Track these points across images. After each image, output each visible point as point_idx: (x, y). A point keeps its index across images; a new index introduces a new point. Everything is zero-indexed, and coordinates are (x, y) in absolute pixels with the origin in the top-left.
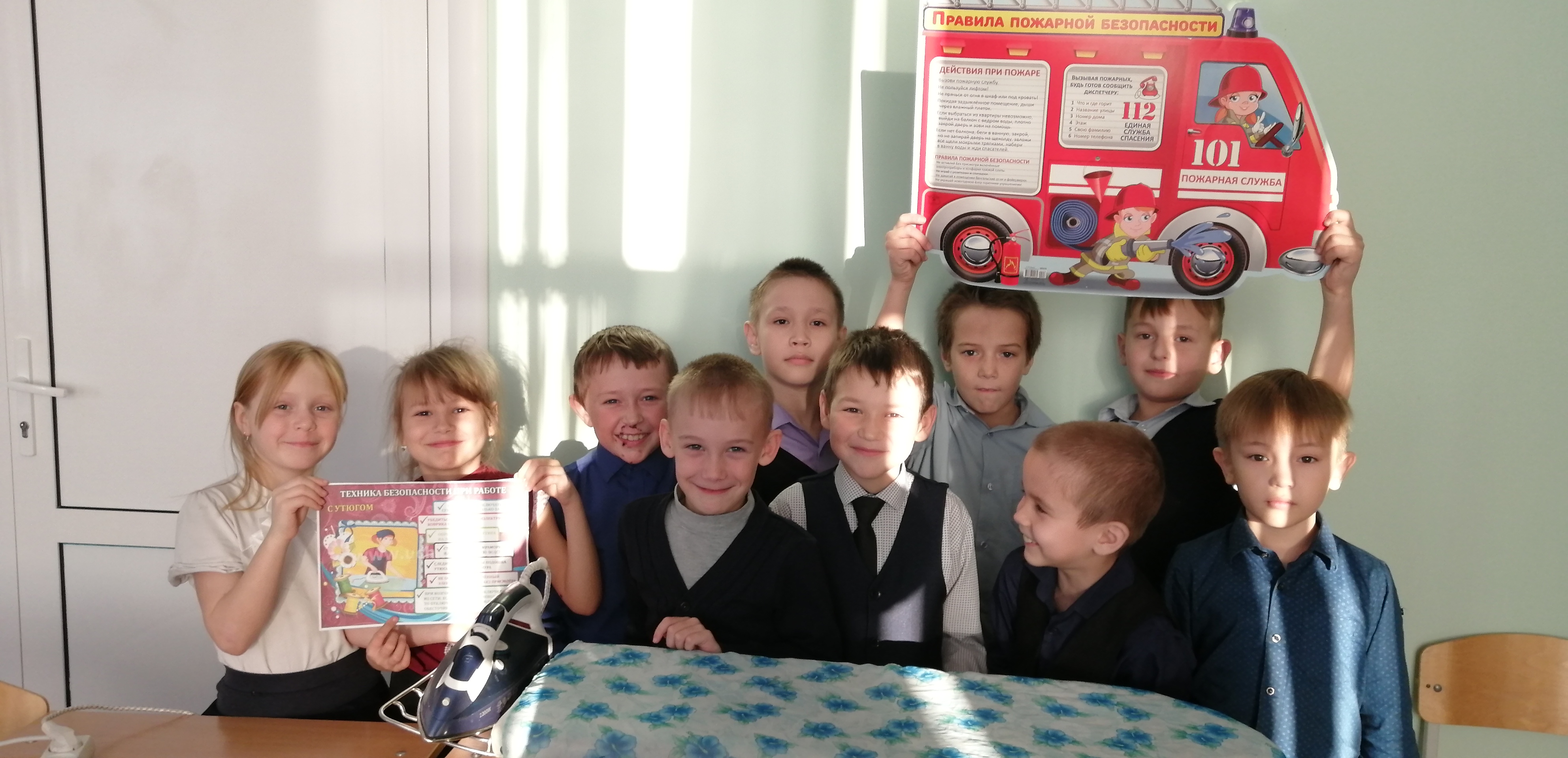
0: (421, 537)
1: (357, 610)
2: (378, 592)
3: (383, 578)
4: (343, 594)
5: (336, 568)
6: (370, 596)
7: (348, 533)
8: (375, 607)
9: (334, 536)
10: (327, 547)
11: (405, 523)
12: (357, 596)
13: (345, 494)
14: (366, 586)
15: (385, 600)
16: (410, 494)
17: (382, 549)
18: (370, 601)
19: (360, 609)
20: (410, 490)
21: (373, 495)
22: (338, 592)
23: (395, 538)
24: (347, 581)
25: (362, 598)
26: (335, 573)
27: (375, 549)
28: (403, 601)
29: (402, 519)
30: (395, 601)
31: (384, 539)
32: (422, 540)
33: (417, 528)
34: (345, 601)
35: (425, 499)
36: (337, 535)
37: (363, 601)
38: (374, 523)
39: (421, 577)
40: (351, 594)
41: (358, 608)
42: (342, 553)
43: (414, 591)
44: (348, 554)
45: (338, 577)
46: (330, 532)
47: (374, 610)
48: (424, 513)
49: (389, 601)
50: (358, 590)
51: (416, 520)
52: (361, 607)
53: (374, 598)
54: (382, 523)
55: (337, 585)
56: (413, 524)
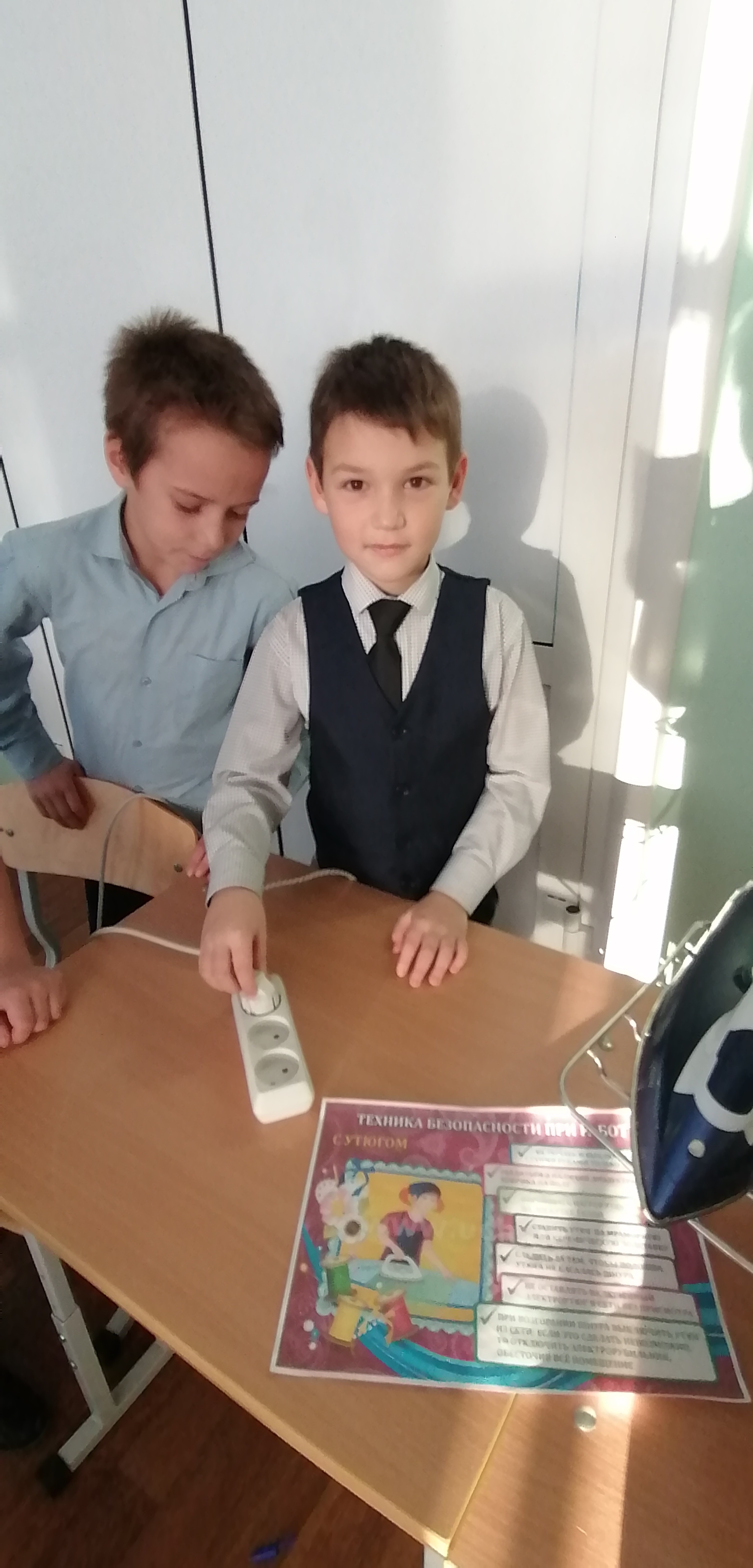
0: (490, 1202)
1: (355, 1337)
2: (401, 1301)
3: (413, 1272)
4: (333, 1298)
5: (328, 1240)
6: (385, 1309)
7: (360, 1180)
8: (391, 1333)
9: (335, 1182)
10: (320, 1199)
11: (460, 1175)
12: (359, 1304)
13: (365, 1120)
14: (379, 1285)
15: (414, 1321)
16: (470, 1128)
17: (416, 1216)
18: (383, 1319)
19: (359, 1335)
20: (470, 1124)
21: (409, 1125)
22: (323, 1290)
23: (442, 1197)
24: (345, 1269)
25: (369, 1310)
26: (326, 1249)
27: (404, 1215)
28: (450, 1330)
29: (455, 1166)
30: (434, 1328)
31: (421, 1198)
32: (491, 1206)
33: (482, 1185)
34: (334, 1311)
35: (495, 1140)
36: (342, 1181)
37: (369, 1318)
38: (407, 1168)
39: (489, 1281)
40: (347, 1299)
41: (357, 1330)
42: (344, 1213)
43: (474, 1308)
44: (355, 1216)
45: (330, 1260)
46: (331, 1176)
47: (388, 1339)
48: (494, 1160)
49: (422, 1324)
50: (363, 1292)
51: (480, 1171)
52: (363, 1330)
53: (392, 1313)
54: (421, 1170)
55: (324, 1274)
56: (475, 1177)
